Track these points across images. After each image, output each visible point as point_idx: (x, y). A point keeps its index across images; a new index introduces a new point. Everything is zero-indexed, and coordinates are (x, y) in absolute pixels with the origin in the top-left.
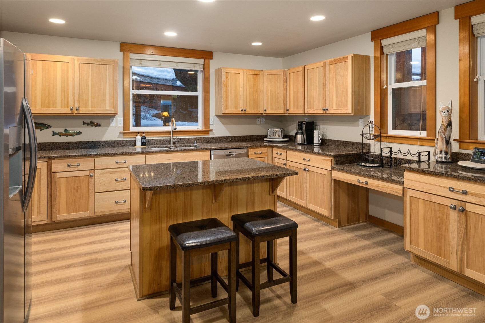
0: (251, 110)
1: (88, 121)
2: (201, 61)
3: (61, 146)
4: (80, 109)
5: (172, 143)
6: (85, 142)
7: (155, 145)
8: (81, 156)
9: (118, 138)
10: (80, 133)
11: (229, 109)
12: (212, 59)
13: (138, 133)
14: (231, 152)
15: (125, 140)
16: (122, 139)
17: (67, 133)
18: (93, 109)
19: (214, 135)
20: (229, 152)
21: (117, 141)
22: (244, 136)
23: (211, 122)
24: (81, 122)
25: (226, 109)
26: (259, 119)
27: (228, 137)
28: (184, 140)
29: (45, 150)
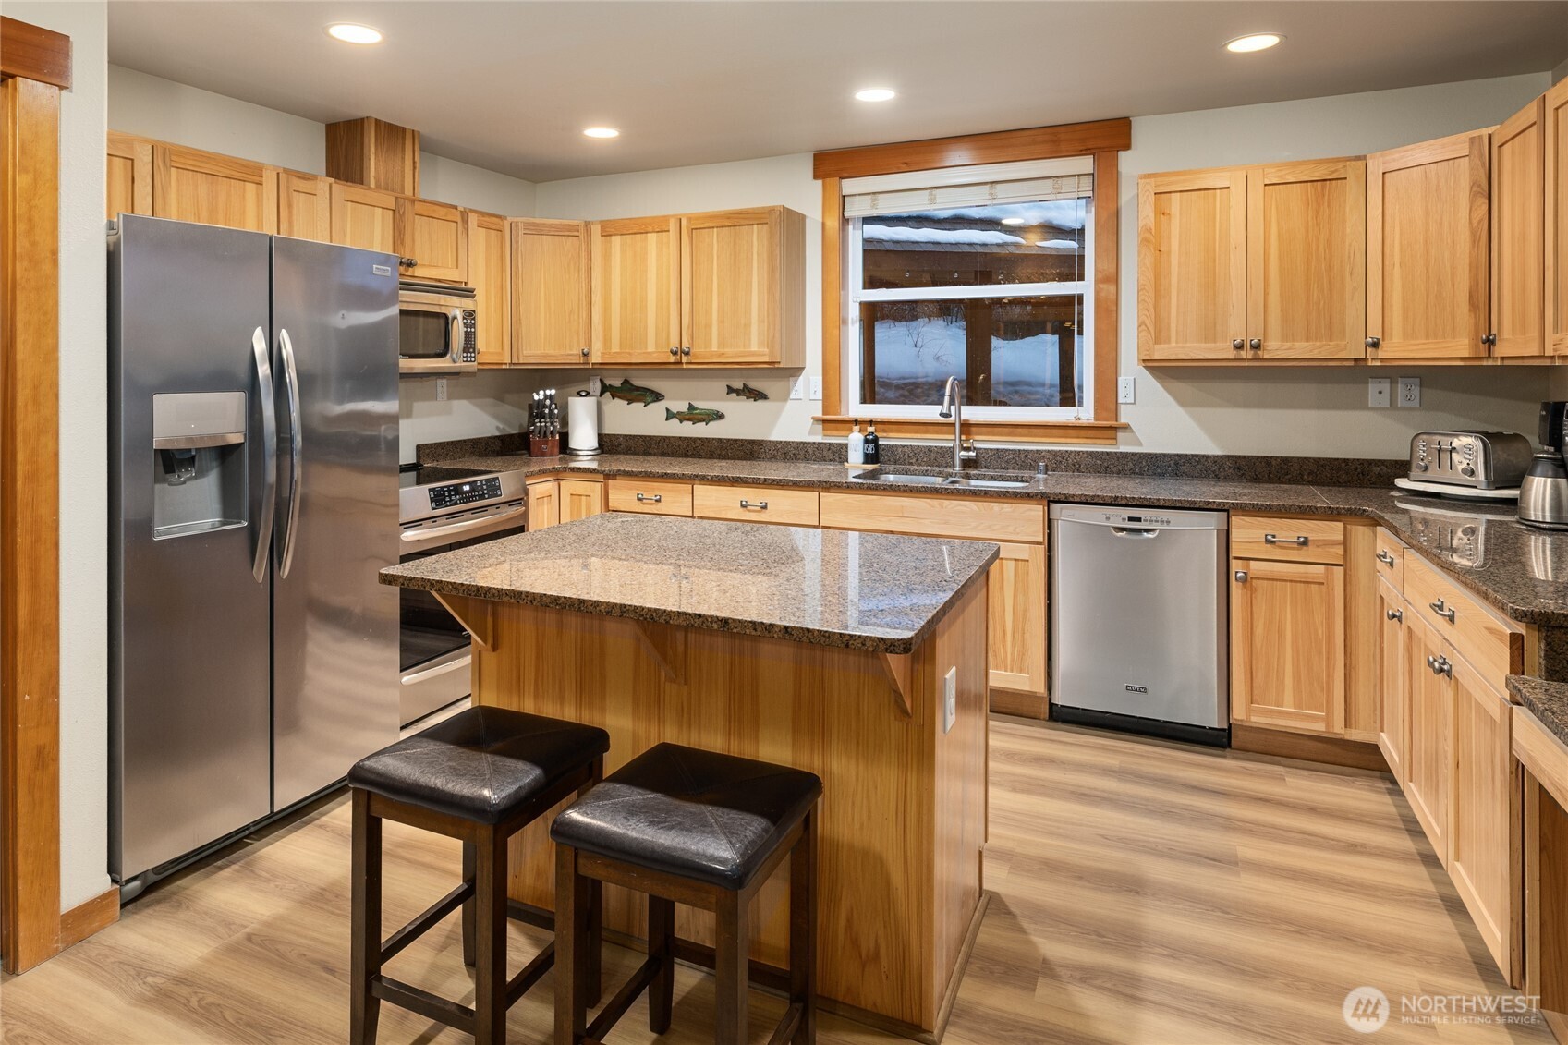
0: (1288, 345)
1: (738, 385)
2: (1085, 164)
3: (679, 446)
4: (692, 351)
5: (957, 462)
6: (728, 440)
7: (911, 464)
8: (664, 477)
9: (811, 433)
10: (719, 416)
11: (1174, 344)
12: (1127, 147)
13: (856, 422)
14: (1139, 520)
15: (825, 444)
16: (819, 438)
17: (692, 415)
18: (722, 351)
19: (1141, 444)
20: (1131, 519)
21: (804, 443)
22: (1286, 460)
23: (1124, 394)
24: (721, 386)
25: (1157, 341)
26: (1386, 386)
27: (1204, 456)
28: (1012, 456)
29: (650, 454)
